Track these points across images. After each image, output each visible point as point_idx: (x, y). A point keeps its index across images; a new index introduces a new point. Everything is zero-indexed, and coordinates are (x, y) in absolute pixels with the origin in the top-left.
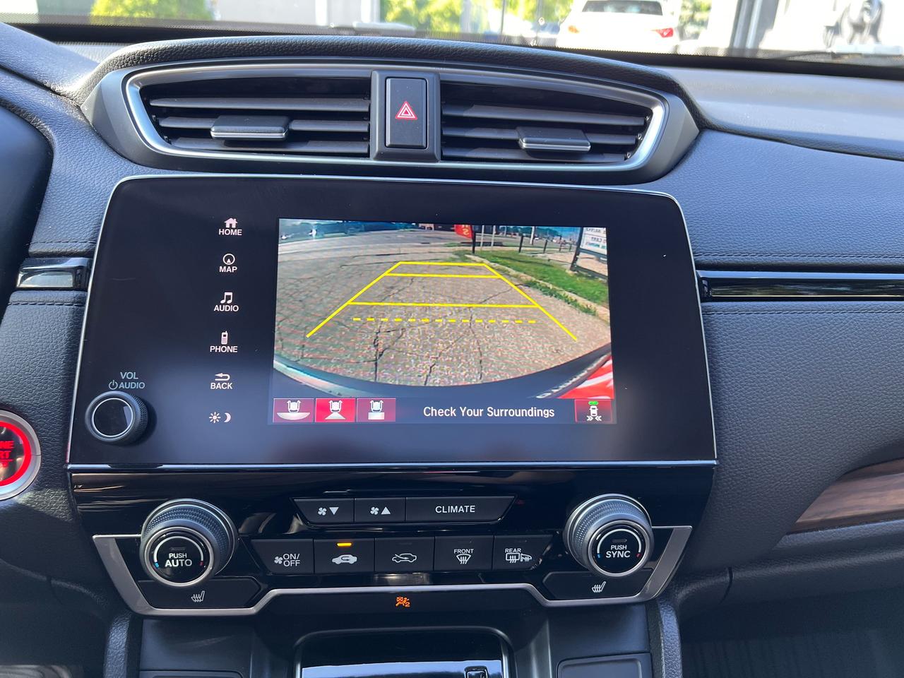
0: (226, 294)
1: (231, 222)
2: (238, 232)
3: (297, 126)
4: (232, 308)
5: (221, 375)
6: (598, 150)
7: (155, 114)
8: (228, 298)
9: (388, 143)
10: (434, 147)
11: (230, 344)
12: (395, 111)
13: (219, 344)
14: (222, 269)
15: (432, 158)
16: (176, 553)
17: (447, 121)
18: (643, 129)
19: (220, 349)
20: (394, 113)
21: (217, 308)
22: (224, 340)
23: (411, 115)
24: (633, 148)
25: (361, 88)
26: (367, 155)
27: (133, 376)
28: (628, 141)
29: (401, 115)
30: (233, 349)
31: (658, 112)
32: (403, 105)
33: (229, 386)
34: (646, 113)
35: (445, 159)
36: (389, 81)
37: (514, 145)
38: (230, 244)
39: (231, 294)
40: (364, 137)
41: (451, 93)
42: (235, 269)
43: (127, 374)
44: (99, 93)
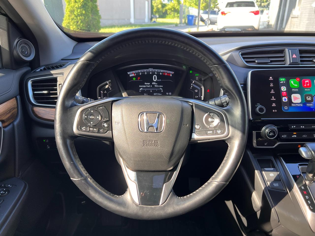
0: (272, 90)
1: (271, 78)
2: (272, 79)
4: (273, 92)
5: (273, 104)
7: (244, 58)
8: (272, 91)
9: (291, 62)
10: (299, 61)
11: (274, 98)
12: (292, 56)
13: (272, 99)
14: (271, 86)
15: (299, 64)
16: (271, 133)
17: (301, 57)
19: (273, 99)
21: (271, 92)
22: (273, 97)
23: (295, 57)
25: (282, 51)
26: (285, 64)
27: (259, 104)
29: (293, 57)
30: (275, 99)
32: (293, 55)
33: (275, 105)
35: (301, 64)
36: (290, 50)
37: (312, 61)
38: (271, 81)
39: (273, 90)
40: (284, 61)
41: (301, 52)
42: (273, 86)
43: (258, 104)
44: (231, 56)
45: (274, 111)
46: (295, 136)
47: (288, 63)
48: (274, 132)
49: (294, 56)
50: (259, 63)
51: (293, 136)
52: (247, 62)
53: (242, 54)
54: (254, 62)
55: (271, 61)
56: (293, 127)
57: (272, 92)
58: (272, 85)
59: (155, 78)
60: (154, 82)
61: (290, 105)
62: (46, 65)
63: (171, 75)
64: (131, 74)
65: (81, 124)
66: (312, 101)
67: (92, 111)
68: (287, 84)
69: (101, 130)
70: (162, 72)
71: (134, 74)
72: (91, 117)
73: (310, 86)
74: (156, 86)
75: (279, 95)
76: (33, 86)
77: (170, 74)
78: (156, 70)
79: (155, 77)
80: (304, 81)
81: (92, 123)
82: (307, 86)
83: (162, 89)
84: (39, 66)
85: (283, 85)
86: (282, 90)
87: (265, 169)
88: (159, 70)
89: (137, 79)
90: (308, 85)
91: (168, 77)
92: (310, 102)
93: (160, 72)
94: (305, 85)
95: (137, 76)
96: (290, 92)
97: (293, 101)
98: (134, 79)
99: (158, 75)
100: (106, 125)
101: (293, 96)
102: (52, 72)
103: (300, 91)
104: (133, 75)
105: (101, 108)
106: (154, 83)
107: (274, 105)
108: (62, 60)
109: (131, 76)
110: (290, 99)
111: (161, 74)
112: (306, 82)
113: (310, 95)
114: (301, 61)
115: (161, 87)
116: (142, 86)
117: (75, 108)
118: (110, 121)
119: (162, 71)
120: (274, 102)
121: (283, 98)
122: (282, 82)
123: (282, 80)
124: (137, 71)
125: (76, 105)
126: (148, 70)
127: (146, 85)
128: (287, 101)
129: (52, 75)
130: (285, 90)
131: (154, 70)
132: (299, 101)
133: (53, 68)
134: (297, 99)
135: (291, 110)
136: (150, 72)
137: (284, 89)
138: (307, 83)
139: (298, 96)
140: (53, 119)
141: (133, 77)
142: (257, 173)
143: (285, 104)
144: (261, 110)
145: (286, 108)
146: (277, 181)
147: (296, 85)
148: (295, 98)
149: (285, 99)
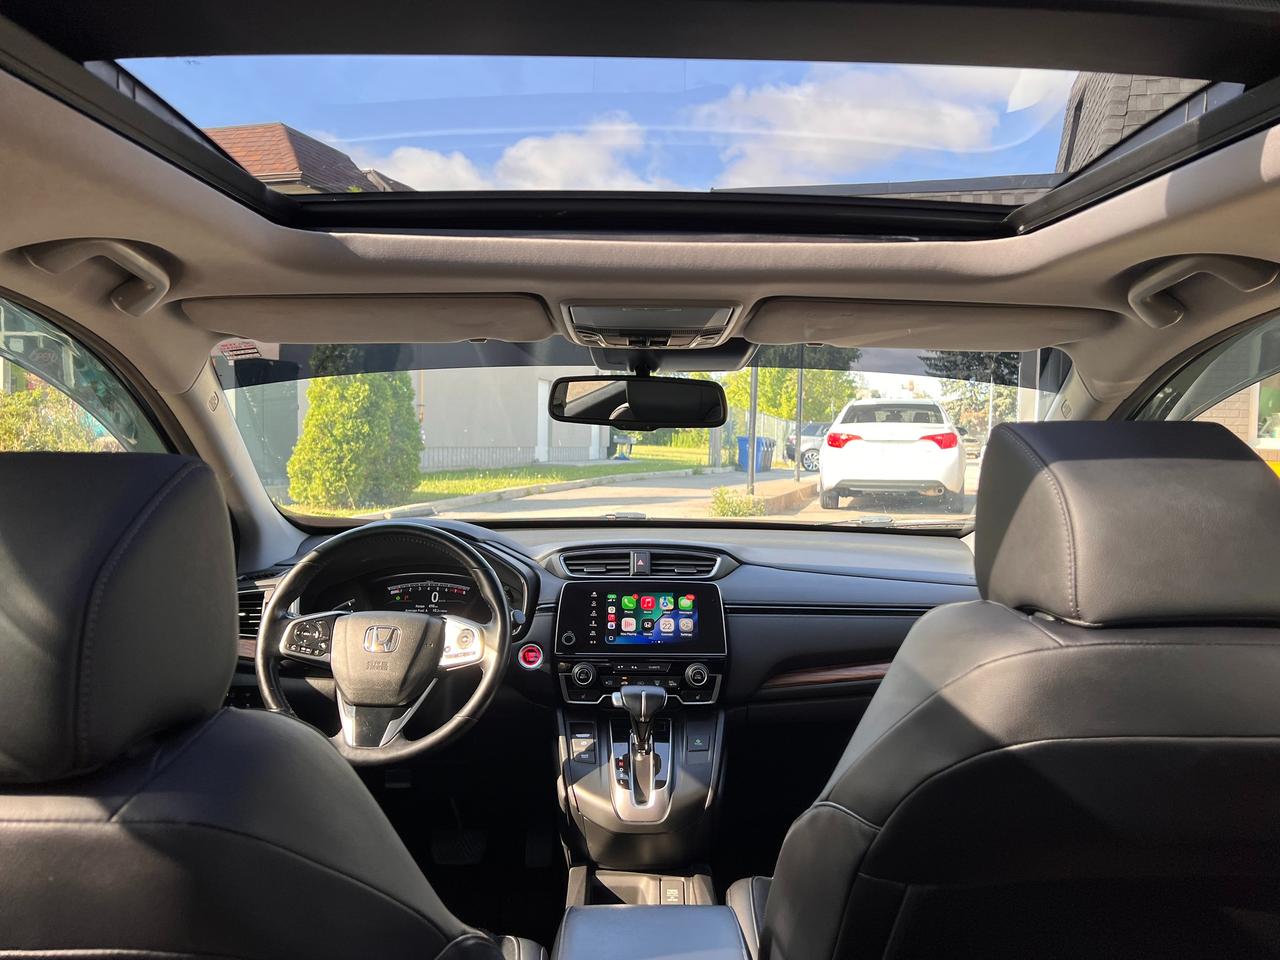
0: (594, 611)
1: (594, 593)
2: (596, 596)
3: (609, 567)
6: (700, 572)
7: (568, 565)
9: (635, 571)
10: (648, 572)
14: (592, 605)
15: (648, 575)
16: (583, 674)
17: (652, 565)
18: (714, 565)
20: (637, 563)
21: (591, 615)
24: (709, 572)
25: (627, 556)
26: (629, 575)
28: (709, 569)
29: (639, 563)
31: (719, 560)
32: (639, 560)
33: (595, 634)
34: (715, 560)
35: (651, 575)
36: (637, 555)
37: (673, 571)
38: (595, 599)
40: (628, 570)
41: (654, 557)
44: (550, 561)
45: (591, 642)
46: (626, 682)
47: (631, 573)
48: (587, 674)
49: (641, 563)
50: (589, 573)
51: (622, 683)
52: (571, 571)
53: (565, 559)
54: (582, 570)
55: (609, 571)
56: (619, 667)
57: (594, 614)
58: (594, 604)
60: (433, 604)
61: (619, 634)
63: (464, 593)
64: (394, 590)
65: (291, 642)
66: (652, 628)
67: (307, 627)
68: (618, 604)
69: (317, 652)
70: (448, 588)
71: (400, 590)
72: (305, 634)
73: (652, 607)
74: (435, 611)
75: (603, 617)
77: (462, 590)
78: (439, 584)
79: (436, 596)
80: (644, 600)
81: (305, 641)
82: (648, 607)
85: (612, 604)
86: (610, 611)
87: (578, 735)
88: (444, 584)
89: (402, 598)
90: (650, 605)
91: (458, 593)
92: (648, 630)
93: (445, 587)
94: (645, 606)
95: (405, 592)
96: (621, 614)
97: (623, 628)
98: (398, 598)
99: (442, 592)
100: (323, 646)
101: (624, 620)
102: (258, 583)
103: (636, 614)
104: (397, 592)
105: (320, 623)
106: (433, 607)
107: (593, 633)
108: (276, 565)
109: (392, 592)
110: (619, 626)
111: (446, 591)
112: (647, 600)
113: (651, 621)
114: (653, 571)
115: (444, 613)
116: (410, 610)
117: (285, 622)
118: (328, 640)
119: (449, 585)
120: (593, 628)
121: (609, 624)
122: (611, 600)
123: (612, 597)
124: (404, 586)
126: (424, 584)
127: (417, 609)
128: (614, 628)
129: (257, 587)
130: (614, 612)
131: (434, 584)
132: (633, 628)
133: (260, 578)
134: (629, 625)
135: (619, 641)
136: (428, 587)
137: (612, 610)
138: (649, 602)
139: (632, 621)
140: (252, 656)
141: (396, 595)
142: (562, 739)
143: (611, 632)
144: (569, 639)
145: (611, 638)
146: (588, 751)
147: (631, 605)
148: (628, 624)
149: (611, 625)
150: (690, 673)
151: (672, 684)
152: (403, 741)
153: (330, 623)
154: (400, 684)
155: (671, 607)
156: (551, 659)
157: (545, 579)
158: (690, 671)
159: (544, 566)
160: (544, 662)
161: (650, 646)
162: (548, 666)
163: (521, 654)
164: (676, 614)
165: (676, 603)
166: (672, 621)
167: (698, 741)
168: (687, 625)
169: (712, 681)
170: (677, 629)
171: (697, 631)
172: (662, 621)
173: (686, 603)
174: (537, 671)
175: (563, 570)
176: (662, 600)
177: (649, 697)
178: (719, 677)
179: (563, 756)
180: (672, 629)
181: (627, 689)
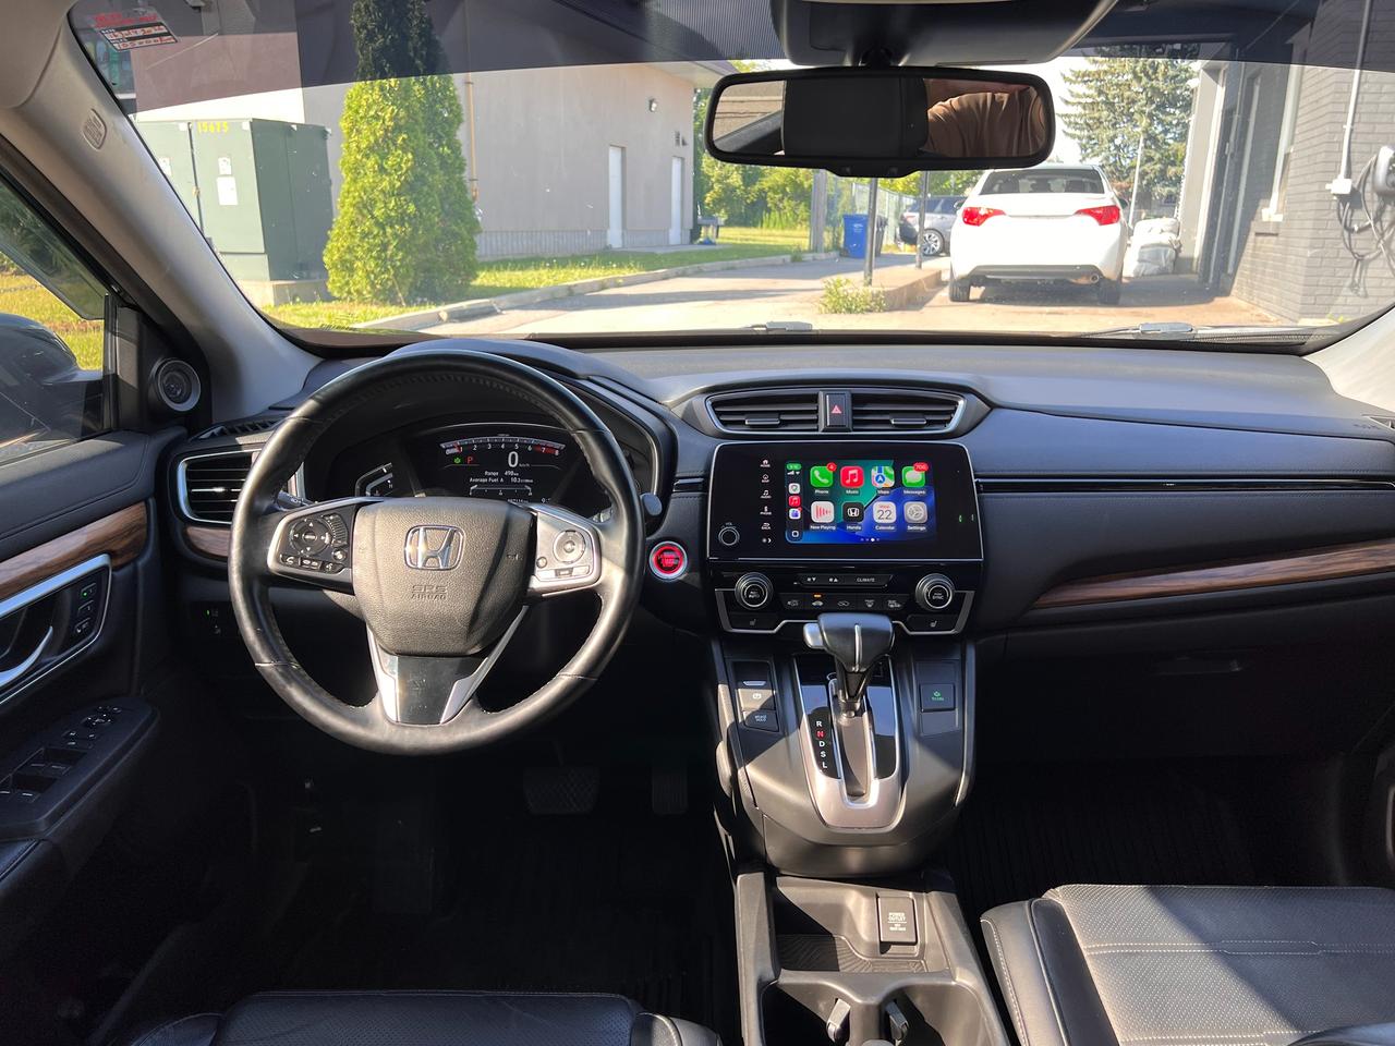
0: (766, 491)
1: (766, 461)
2: (769, 466)
3: (784, 417)
4: (768, 497)
5: (765, 524)
6: (930, 423)
7: (718, 414)
8: (766, 493)
9: (828, 424)
10: (848, 423)
11: (768, 511)
12: (831, 409)
14: (763, 481)
15: (847, 430)
16: (753, 592)
17: (855, 413)
18: (954, 412)
19: (765, 513)
20: (831, 411)
21: (762, 497)
22: (766, 508)
24: (949, 421)
25: (814, 399)
26: (817, 430)
28: (947, 418)
29: (833, 411)
30: (770, 514)
31: (961, 403)
32: (835, 407)
33: (769, 528)
34: (955, 404)
35: (855, 430)
36: (827, 396)
37: (888, 422)
38: (766, 471)
40: (816, 421)
41: (857, 400)
42: (768, 481)
43: (728, 523)
44: (690, 405)
45: (764, 540)
46: (821, 604)
47: (822, 426)
48: (759, 592)
49: (836, 410)
50: (753, 427)
51: (814, 604)
52: (725, 423)
53: (715, 405)
54: (743, 422)
55: (784, 423)
56: (809, 579)
57: (766, 495)
58: (766, 480)
59: (513, 459)
60: (511, 469)
61: (807, 528)
62: (225, 424)
63: (557, 453)
64: (451, 448)
65: (285, 551)
66: (860, 518)
67: (311, 525)
68: (804, 478)
69: (329, 566)
70: (532, 445)
71: (459, 447)
72: (307, 537)
73: (860, 483)
74: (514, 480)
75: (780, 502)
76: (188, 474)
77: (553, 449)
78: (518, 439)
79: (514, 455)
80: (846, 472)
81: (308, 549)
82: (852, 484)
83: (529, 488)
84: (210, 425)
85: (794, 479)
86: (791, 491)
87: (748, 683)
88: (526, 440)
89: (464, 461)
90: (855, 480)
91: (549, 456)
92: (853, 521)
93: (527, 445)
94: (848, 481)
95: (467, 452)
96: (808, 496)
97: (814, 518)
98: (457, 461)
99: (522, 452)
100: (339, 555)
101: (815, 505)
102: (241, 440)
103: (832, 495)
104: (456, 450)
105: (331, 518)
106: (512, 473)
107: (766, 526)
108: (270, 408)
109: (448, 452)
110: (807, 514)
111: (530, 448)
112: (851, 472)
113: (859, 505)
114: (856, 423)
115: (528, 484)
116: (477, 480)
117: (275, 516)
118: (347, 547)
119: (533, 441)
120: (766, 519)
121: (791, 511)
122: (792, 473)
123: (794, 467)
124: (466, 441)
125: (277, 511)
126: (495, 439)
127: (488, 477)
128: (799, 517)
129: (239, 447)
130: (798, 491)
131: (511, 439)
132: (829, 518)
133: (245, 431)
134: (824, 513)
135: (807, 539)
136: (501, 443)
137: (794, 488)
138: (853, 476)
139: (828, 506)
141: (454, 456)
142: (722, 690)
143: (795, 524)
144: (729, 537)
145: (795, 534)
146: (764, 709)
147: (826, 481)
148: (821, 512)
149: (794, 514)
150: (925, 589)
151: (893, 604)
152: (478, 714)
153: (346, 520)
154: (467, 619)
155: (890, 483)
156: (699, 564)
157: (683, 437)
158: (924, 586)
159: (680, 416)
160: (690, 569)
161: (855, 545)
162: (696, 577)
163: (652, 558)
164: (898, 494)
165: (898, 477)
166: (892, 506)
167: (937, 694)
168: (917, 512)
169: (958, 600)
170: (901, 518)
171: (934, 519)
172: (877, 506)
173: (914, 476)
174: (678, 584)
175: (711, 421)
176: (874, 472)
177: (864, 633)
178: (970, 594)
179: (726, 719)
180: (893, 518)
181: (827, 620)
